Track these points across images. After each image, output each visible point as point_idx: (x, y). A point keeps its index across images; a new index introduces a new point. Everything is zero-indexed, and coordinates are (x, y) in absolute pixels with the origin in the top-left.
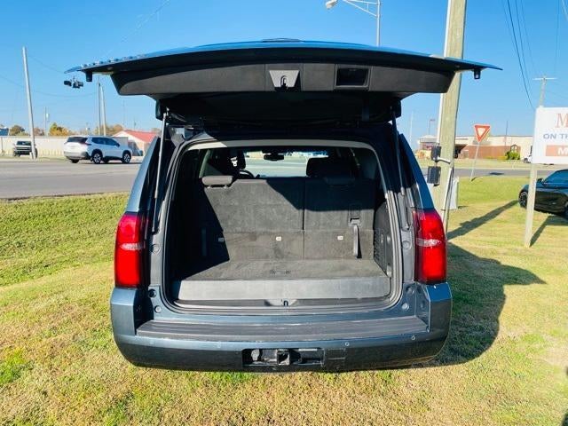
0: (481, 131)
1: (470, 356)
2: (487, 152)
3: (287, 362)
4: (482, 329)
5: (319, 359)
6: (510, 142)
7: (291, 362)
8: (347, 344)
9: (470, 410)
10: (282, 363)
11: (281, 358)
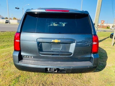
0: (103, 22)
1: (100, 70)
2: (103, 27)
3: (56, 71)
4: (102, 64)
5: (65, 71)
6: (108, 25)
7: (57, 71)
8: (72, 68)
9: (100, 83)
10: (55, 72)
11: (55, 70)
